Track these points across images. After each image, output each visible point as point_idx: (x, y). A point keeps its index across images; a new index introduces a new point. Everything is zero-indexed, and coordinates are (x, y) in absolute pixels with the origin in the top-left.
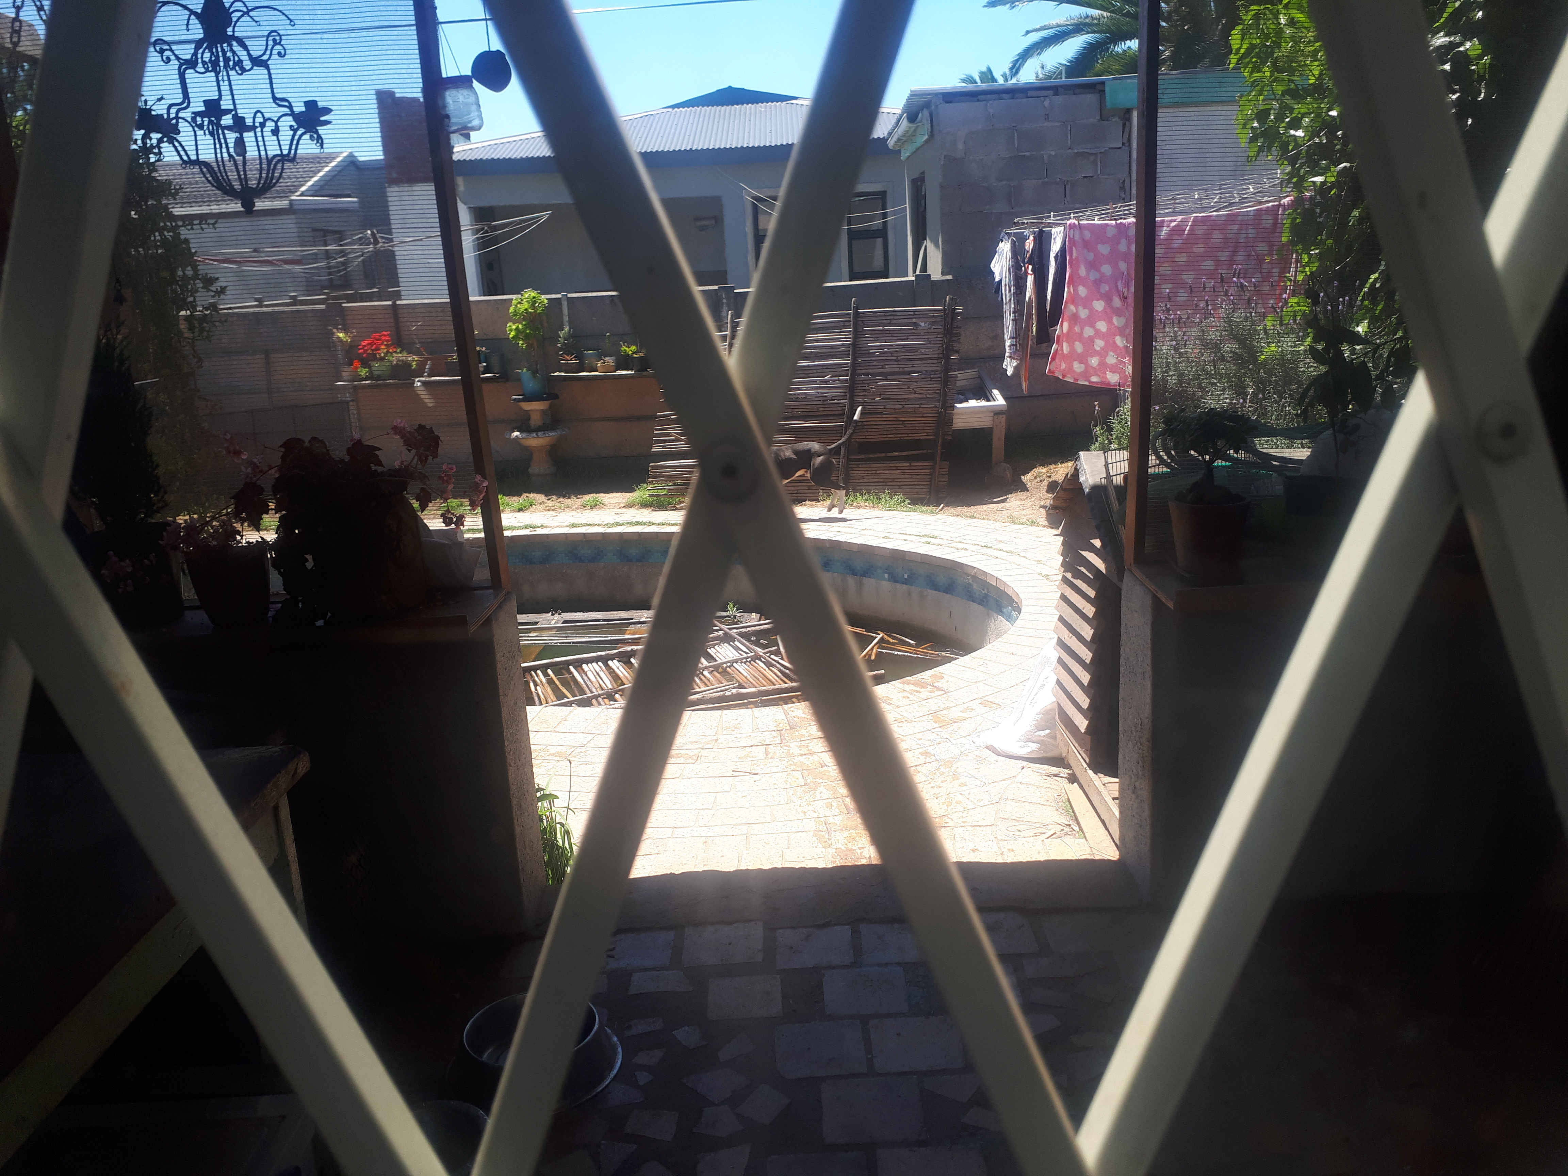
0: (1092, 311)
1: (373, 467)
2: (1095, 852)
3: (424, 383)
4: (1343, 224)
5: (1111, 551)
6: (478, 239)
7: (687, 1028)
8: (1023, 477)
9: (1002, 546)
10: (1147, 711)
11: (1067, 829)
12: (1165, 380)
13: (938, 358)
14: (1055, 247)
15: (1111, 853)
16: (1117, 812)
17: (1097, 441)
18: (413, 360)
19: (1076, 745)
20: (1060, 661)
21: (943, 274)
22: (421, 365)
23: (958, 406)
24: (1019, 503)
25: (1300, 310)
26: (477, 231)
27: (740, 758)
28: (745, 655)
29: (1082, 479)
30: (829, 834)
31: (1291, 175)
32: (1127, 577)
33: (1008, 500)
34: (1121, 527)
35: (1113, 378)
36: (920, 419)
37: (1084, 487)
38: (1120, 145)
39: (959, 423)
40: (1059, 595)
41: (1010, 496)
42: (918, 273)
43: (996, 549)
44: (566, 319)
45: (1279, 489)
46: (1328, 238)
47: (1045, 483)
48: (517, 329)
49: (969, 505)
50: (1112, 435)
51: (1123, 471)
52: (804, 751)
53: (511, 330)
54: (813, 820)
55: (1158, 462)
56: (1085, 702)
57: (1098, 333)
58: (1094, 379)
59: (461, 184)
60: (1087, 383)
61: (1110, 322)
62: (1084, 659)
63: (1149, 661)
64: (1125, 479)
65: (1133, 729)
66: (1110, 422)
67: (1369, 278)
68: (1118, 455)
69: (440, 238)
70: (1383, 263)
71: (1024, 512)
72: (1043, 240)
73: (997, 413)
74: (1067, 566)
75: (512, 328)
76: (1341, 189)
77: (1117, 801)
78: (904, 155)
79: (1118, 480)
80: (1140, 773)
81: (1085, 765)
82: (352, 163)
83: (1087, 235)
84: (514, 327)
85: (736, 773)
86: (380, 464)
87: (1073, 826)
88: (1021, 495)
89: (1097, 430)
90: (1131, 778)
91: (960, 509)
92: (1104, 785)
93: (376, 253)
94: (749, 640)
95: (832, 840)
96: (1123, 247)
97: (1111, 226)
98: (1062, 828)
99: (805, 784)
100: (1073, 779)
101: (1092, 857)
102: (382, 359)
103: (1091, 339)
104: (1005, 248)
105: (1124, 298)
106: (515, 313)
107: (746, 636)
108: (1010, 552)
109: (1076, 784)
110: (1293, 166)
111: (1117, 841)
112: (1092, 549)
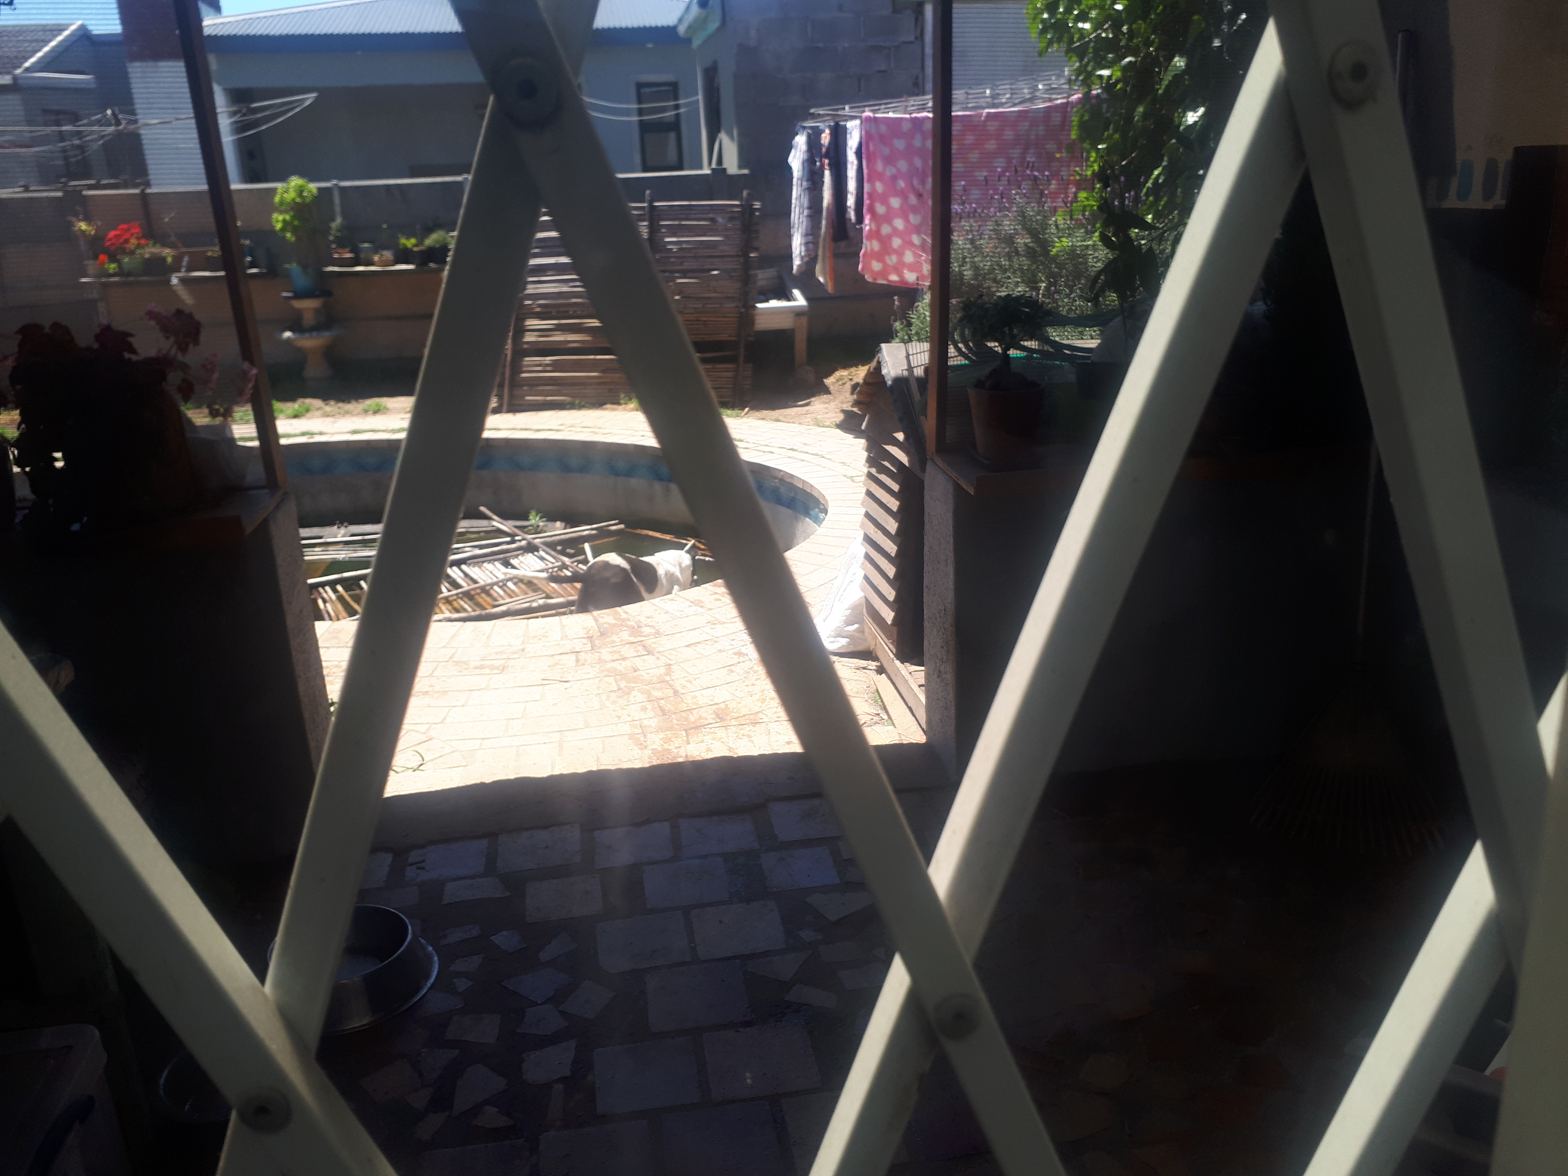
0: (889, 208)
1: (127, 355)
2: (903, 738)
3: (183, 280)
4: (1129, 118)
5: (914, 445)
6: (236, 122)
7: (505, 933)
8: (825, 380)
9: (806, 449)
10: (950, 597)
11: (876, 719)
12: (961, 274)
13: (737, 256)
14: (853, 141)
15: (918, 737)
16: (923, 698)
17: (897, 336)
18: (168, 253)
19: (883, 637)
20: (868, 557)
21: (740, 167)
22: (178, 259)
23: (759, 305)
24: (822, 406)
25: (1089, 205)
26: (234, 113)
27: (549, 666)
28: (551, 565)
29: (884, 371)
30: (645, 736)
31: (1079, 72)
32: (930, 468)
33: (812, 404)
34: (922, 418)
35: (911, 277)
36: (721, 319)
37: (886, 379)
38: (912, 38)
39: (762, 324)
40: (864, 490)
41: (813, 399)
42: (714, 166)
43: (801, 452)
44: (338, 209)
45: (1072, 377)
46: (1115, 131)
47: (848, 386)
48: (284, 221)
49: (773, 408)
50: (911, 330)
51: (923, 363)
52: (617, 656)
53: (277, 221)
54: (628, 723)
55: (957, 354)
56: (891, 595)
57: (895, 232)
58: (894, 278)
59: (213, 62)
60: (885, 282)
61: (906, 219)
62: (889, 552)
63: (951, 547)
64: (926, 370)
65: (937, 615)
66: (909, 317)
67: (1152, 174)
68: (918, 346)
69: (193, 121)
70: (1166, 159)
71: (827, 416)
72: (839, 134)
73: (798, 313)
74: (872, 461)
75: (278, 220)
76: (1126, 84)
77: (923, 688)
78: (696, 43)
79: (919, 372)
80: (944, 657)
81: (892, 656)
82: (84, 36)
83: (883, 129)
84: (281, 218)
85: (545, 682)
86: (134, 352)
87: (881, 715)
88: (825, 397)
89: (897, 325)
90: (936, 663)
91: (765, 412)
92: (910, 673)
93: (119, 135)
94: (555, 550)
95: (648, 742)
96: (917, 142)
97: (906, 119)
98: (872, 717)
99: (619, 689)
100: (881, 670)
101: (901, 742)
102: (132, 253)
103: (889, 237)
104: (801, 141)
105: (920, 196)
106: (282, 203)
107: (551, 546)
108: (816, 455)
109: (883, 675)
110: (1081, 60)
111: (924, 727)
112: (896, 442)
